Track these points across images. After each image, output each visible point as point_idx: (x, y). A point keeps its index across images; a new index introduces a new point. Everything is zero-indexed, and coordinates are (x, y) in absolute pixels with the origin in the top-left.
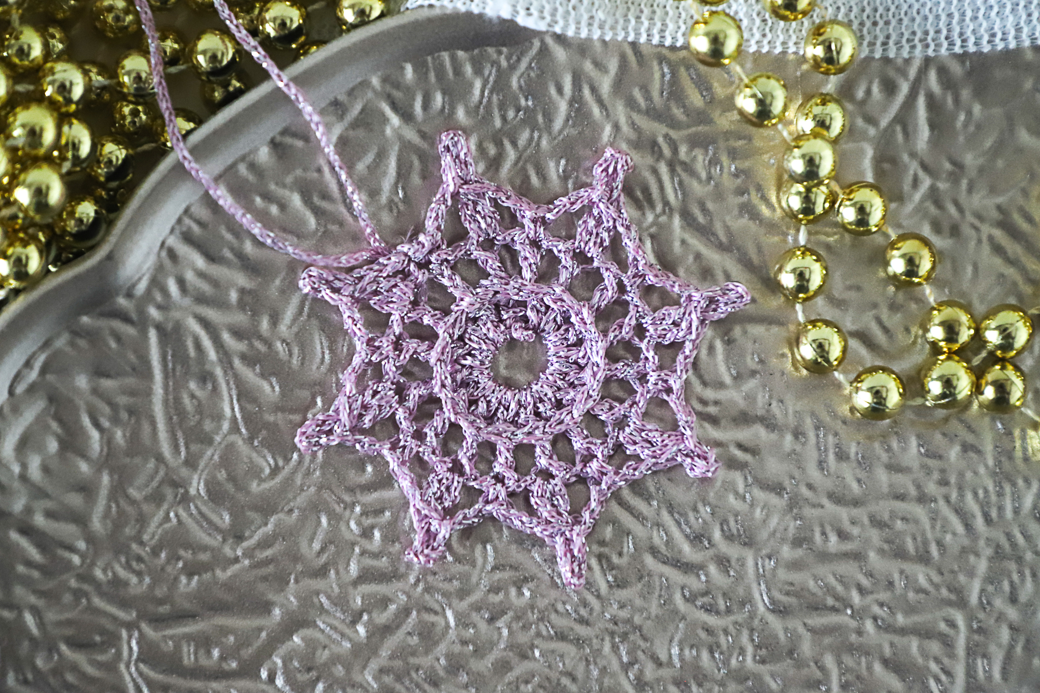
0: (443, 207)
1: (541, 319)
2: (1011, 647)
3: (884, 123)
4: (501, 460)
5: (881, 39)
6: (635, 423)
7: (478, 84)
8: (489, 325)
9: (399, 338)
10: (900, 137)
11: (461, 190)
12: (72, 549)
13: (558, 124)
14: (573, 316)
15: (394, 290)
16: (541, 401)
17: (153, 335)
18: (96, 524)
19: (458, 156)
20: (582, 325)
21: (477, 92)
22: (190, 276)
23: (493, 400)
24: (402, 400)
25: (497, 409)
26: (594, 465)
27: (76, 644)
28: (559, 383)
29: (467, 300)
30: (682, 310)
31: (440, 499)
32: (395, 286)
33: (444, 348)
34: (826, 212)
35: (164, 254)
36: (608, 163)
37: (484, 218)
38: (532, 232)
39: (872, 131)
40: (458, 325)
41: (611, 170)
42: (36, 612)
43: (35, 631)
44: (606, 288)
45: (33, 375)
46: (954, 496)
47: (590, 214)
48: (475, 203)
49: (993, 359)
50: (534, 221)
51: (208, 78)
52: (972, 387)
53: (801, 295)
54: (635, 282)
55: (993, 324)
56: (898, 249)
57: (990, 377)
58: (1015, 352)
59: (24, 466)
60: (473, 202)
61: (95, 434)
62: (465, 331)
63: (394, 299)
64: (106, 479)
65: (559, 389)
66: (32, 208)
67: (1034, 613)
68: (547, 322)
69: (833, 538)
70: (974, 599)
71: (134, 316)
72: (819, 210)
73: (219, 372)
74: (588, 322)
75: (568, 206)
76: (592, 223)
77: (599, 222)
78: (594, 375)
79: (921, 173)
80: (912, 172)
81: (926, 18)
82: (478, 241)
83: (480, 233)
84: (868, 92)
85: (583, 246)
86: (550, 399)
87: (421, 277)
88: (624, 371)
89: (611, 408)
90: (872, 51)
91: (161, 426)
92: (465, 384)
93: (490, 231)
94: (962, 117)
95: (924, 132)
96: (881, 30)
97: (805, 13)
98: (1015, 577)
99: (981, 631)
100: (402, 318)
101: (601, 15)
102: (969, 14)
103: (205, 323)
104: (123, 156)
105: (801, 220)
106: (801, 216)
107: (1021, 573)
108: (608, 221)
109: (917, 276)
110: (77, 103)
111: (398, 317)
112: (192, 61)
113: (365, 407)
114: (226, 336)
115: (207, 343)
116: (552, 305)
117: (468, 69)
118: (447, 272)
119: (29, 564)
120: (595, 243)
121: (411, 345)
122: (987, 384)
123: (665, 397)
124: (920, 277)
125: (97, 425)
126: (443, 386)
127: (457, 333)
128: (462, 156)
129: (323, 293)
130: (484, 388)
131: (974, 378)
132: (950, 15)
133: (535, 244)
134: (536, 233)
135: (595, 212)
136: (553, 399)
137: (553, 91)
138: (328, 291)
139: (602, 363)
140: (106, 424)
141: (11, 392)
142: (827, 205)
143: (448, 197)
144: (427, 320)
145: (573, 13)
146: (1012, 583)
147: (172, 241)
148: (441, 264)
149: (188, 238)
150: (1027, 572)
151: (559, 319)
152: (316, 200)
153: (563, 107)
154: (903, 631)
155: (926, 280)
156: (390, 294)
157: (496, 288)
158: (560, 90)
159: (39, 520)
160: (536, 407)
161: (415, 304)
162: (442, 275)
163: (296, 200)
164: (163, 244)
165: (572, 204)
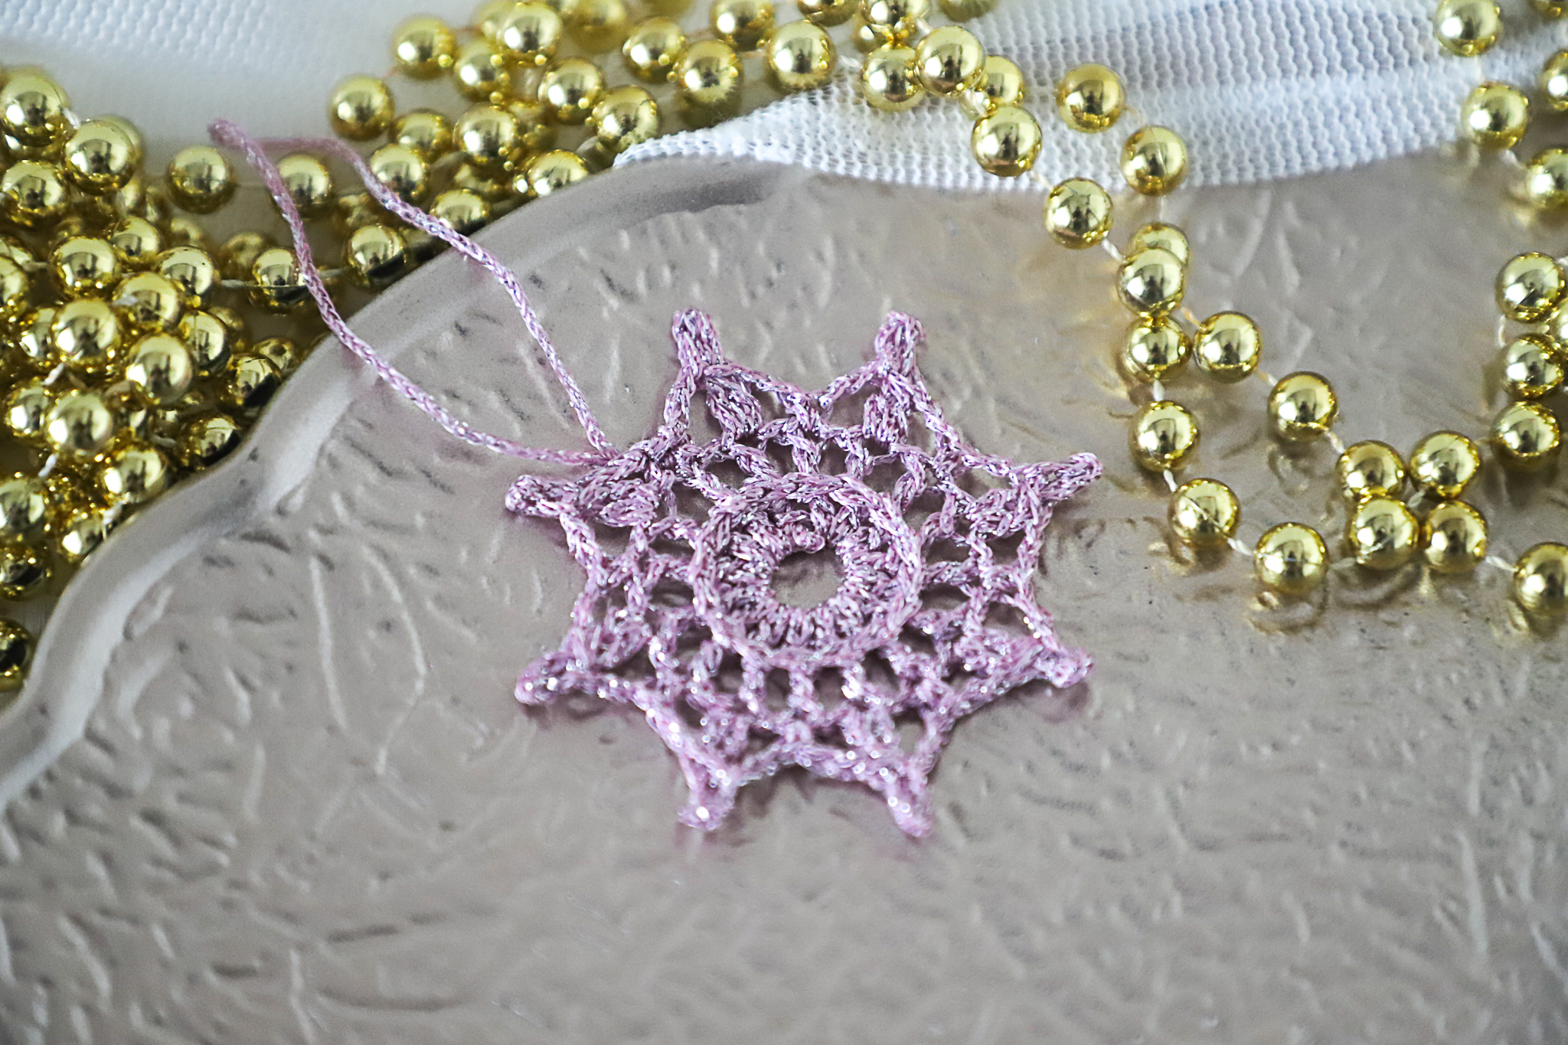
0: (685, 391)
1: (831, 521)
2: (1539, 860)
3: (1240, 267)
4: (798, 690)
5: (1216, 160)
6: (972, 630)
7: (714, 255)
8: (762, 530)
9: (645, 555)
10: (1262, 283)
11: (706, 372)
12: (215, 843)
13: (823, 298)
14: (873, 513)
15: (631, 495)
16: (843, 617)
17: (315, 568)
18: (249, 812)
19: (698, 336)
20: (884, 519)
21: (714, 264)
22: (359, 491)
23: (779, 622)
24: (655, 630)
25: (786, 632)
26: (927, 685)
27: (227, 972)
28: (865, 594)
29: (729, 499)
30: (1015, 491)
31: (720, 746)
32: (632, 490)
33: (705, 561)
34: (1183, 360)
35: (324, 463)
36: (892, 330)
37: (741, 406)
38: (806, 418)
39: (1225, 281)
40: (720, 534)
41: (898, 339)
42: (168, 927)
43: (168, 952)
44: (911, 476)
45: (157, 613)
46: (1419, 685)
47: (878, 391)
48: (728, 390)
49: (1432, 498)
50: (806, 404)
51: (370, 281)
52: (1413, 534)
53: (1167, 456)
54: (947, 466)
55: (1424, 456)
56: (1282, 391)
57: (1435, 521)
58: (1459, 486)
59: (147, 730)
60: (725, 389)
61: (243, 696)
62: (732, 542)
63: (631, 508)
64: (260, 754)
65: (866, 601)
66: (149, 388)
67: (1561, 813)
68: (839, 524)
69: (1266, 751)
70: (1474, 804)
71: (289, 542)
72: (1172, 358)
73: (406, 617)
74: (892, 514)
75: (848, 384)
76: (881, 403)
77: (891, 401)
78: (910, 577)
79: (1297, 323)
80: (1285, 322)
81: (1267, 130)
82: (736, 434)
83: (738, 424)
84: (1212, 235)
85: (873, 430)
86: (855, 615)
87: (667, 479)
88: (950, 572)
89: (938, 617)
90: (1207, 177)
91: (332, 685)
92: (737, 606)
93: (750, 421)
94: (1337, 253)
95: (1292, 278)
96: (1215, 150)
97: (1113, 118)
98: (1524, 771)
99: (1491, 843)
100: (646, 530)
101: (861, 146)
102: (1320, 119)
103: (385, 556)
104: (266, 374)
105: (1154, 372)
106: (1151, 367)
107: (1531, 766)
108: (903, 398)
109: (1313, 420)
110: (202, 296)
111: (640, 530)
112: (348, 264)
113: (607, 639)
114: (412, 571)
115: (388, 580)
116: (844, 502)
117: (701, 236)
118: (698, 473)
119: (158, 862)
120: (889, 424)
121: (659, 561)
122: (1434, 530)
123: (1010, 600)
124: (1318, 422)
125: (244, 682)
126: (709, 606)
127: (722, 544)
128: (704, 336)
129: (539, 505)
130: (764, 608)
131: (1415, 523)
132: (1296, 124)
133: (811, 435)
134: (810, 419)
135: (885, 389)
136: (859, 614)
137: (811, 257)
138: (543, 501)
139: (917, 562)
140: (257, 682)
141: (127, 634)
142: (1182, 350)
143: (691, 382)
144: (680, 532)
145: (823, 143)
146: (1521, 780)
147: (332, 446)
148: (691, 463)
149: (355, 446)
150: (1540, 764)
151: (853, 521)
152: (518, 400)
153: (827, 279)
154: (1384, 855)
155: (1327, 424)
156: (627, 502)
157: (767, 485)
158: (820, 256)
159: (169, 804)
160: (837, 627)
161: (661, 511)
162: (693, 477)
163: (494, 400)
164: (322, 449)
165: (853, 382)
